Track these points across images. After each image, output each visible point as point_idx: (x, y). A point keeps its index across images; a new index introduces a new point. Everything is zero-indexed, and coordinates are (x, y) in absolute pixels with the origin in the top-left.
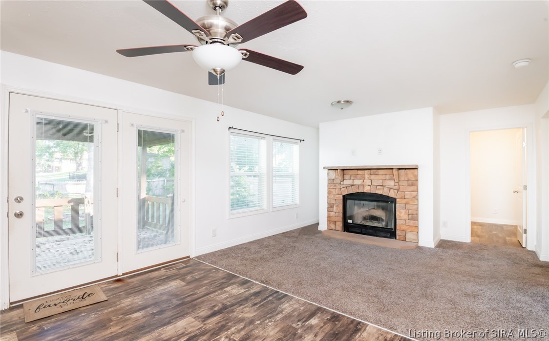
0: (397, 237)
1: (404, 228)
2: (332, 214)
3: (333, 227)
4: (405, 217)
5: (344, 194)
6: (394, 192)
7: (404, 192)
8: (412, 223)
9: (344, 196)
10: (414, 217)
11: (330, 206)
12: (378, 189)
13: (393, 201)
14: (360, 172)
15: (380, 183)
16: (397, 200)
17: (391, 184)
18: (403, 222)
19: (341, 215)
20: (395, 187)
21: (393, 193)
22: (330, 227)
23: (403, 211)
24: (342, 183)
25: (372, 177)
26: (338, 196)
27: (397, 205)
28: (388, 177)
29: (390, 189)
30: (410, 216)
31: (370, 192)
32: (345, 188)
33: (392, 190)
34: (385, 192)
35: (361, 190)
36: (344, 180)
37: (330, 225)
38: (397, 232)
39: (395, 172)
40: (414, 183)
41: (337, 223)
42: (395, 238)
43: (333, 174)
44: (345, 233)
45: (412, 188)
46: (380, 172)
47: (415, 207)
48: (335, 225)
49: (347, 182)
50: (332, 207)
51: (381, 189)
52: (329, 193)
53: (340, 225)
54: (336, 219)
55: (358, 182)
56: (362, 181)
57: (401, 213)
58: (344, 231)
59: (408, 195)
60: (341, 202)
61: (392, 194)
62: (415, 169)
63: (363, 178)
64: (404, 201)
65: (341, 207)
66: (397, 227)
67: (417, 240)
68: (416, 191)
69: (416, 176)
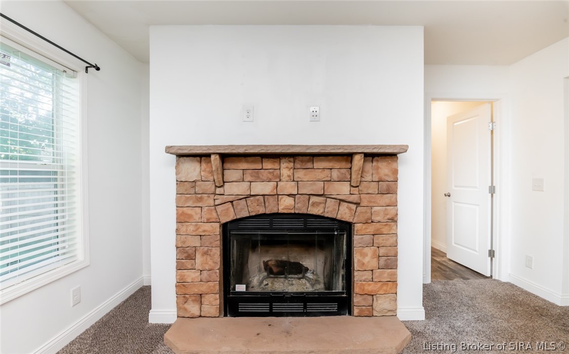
0: (356, 311)
1: (370, 288)
2: (191, 275)
3: (194, 309)
4: (374, 263)
5: (224, 220)
6: (350, 209)
7: (372, 207)
8: (386, 274)
9: (225, 227)
10: (390, 263)
11: (185, 256)
12: (314, 204)
13: (347, 227)
14: (268, 165)
15: (318, 188)
16: (357, 227)
17: (344, 189)
18: (368, 275)
19: (217, 275)
20: (352, 198)
21: (347, 211)
22: (185, 310)
23: (369, 251)
24: (218, 191)
25: (300, 174)
26: (207, 227)
27: (356, 238)
28: (335, 174)
29: (341, 200)
30: (382, 260)
31: (293, 211)
32: (230, 205)
33: (344, 206)
34: (328, 209)
35: (271, 209)
36: (224, 182)
37: (186, 306)
38: (356, 300)
39: (358, 160)
40: (389, 188)
41: (207, 299)
42: (350, 314)
43: (193, 170)
44: (229, 319)
45: (387, 198)
47: (392, 240)
48: (201, 303)
49: (234, 189)
50: (191, 257)
51: (320, 203)
52: (182, 220)
53: (213, 302)
54: (204, 288)
55: (260, 188)
56: (273, 184)
57: (364, 255)
58: (225, 315)
59: (379, 213)
60: (217, 242)
61: (344, 213)
62: (391, 156)
63: (276, 177)
64: (371, 228)
65: (217, 253)
66: (356, 289)
67: (395, 310)
68: (395, 205)
69: (396, 172)
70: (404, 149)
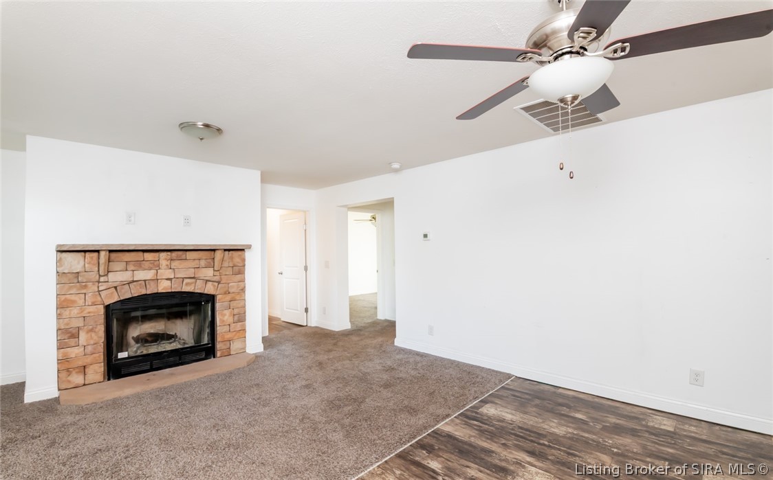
0: (218, 354)
1: (228, 336)
2: (74, 352)
3: (78, 379)
4: (230, 320)
5: (107, 304)
6: (214, 286)
7: (228, 284)
8: (238, 326)
9: (108, 308)
10: (241, 318)
11: (67, 336)
12: (187, 284)
13: (211, 299)
14: (148, 256)
15: (191, 273)
16: (218, 297)
17: (209, 273)
18: (226, 328)
19: (101, 348)
20: (215, 279)
21: (212, 287)
22: (69, 381)
23: (227, 312)
24: (102, 279)
25: (175, 264)
26: (92, 309)
27: (218, 305)
28: (203, 263)
29: (207, 281)
30: (236, 318)
31: (170, 291)
32: (114, 290)
33: (210, 284)
34: (198, 288)
35: (151, 290)
36: (108, 272)
37: (69, 378)
38: (219, 346)
39: (218, 255)
40: (240, 271)
41: (89, 371)
42: (214, 357)
43: (75, 263)
44: (112, 381)
45: (239, 277)
46: (190, 255)
47: (242, 304)
48: (85, 374)
49: (118, 277)
50: (74, 335)
51: (192, 283)
52: (62, 305)
53: (97, 370)
54: (89, 360)
55: (141, 275)
56: (153, 272)
57: (224, 315)
58: (109, 379)
59: (233, 287)
60: (102, 320)
61: (209, 289)
62: (241, 250)
63: (156, 266)
64: (228, 297)
65: (101, 330)
66: (219, 338)
67: (244, 348)
68: (243, 281)
69: (244, 260)
70: (249, 247)
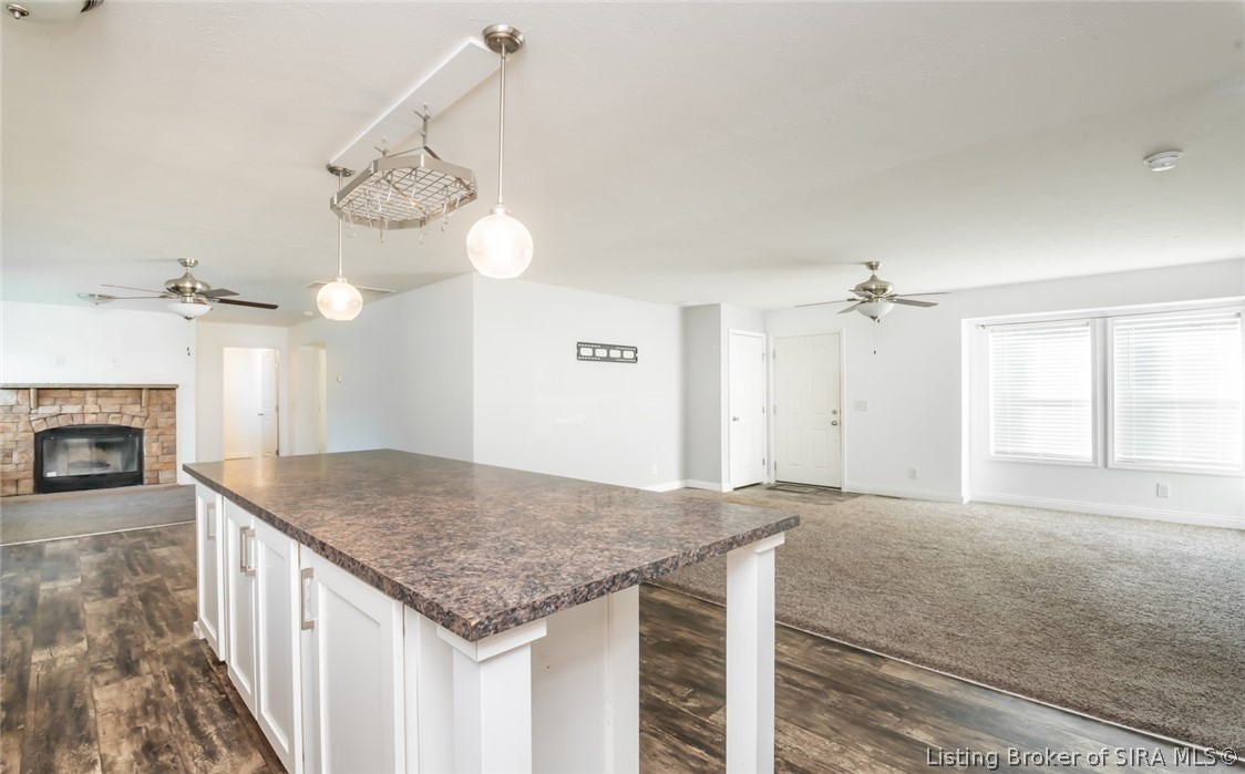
0: (146, 481)
1: (156, 467)
2: (8, 468)
3: (11, 489)
4: (157, 452)
5: (38, 431)
6: (141, 421)
7: (157, 419)
8: (168, 458)
9: (37, 435)
10: (170, 451)
11: (2, 455)
12: (113, 418)
13: (139, 432)
14: (74, 393)
15: (117, 409)
16: (146, 431)
17: (137, 409)
18: (155, 460)
19: (30, 467)
20: (142, 414)
21: (139, 422)
22: (3, 491)
23: (155, 445)
24: (33, 412)
25: (100, 401)
26: (23, 435)
27: (145, 438)
28: (129, 400)
29: (134, 416)
30: (165, 451)
31: (96, 424)
32: (42, 420)
33: (137, 419)
34: (125, 422)
35: (77, 422)
36: (38, 406)
37: (4, 488)
38: (145, 474)
39: (144, 393)
40: (171, 408)
41: (22, 482)
42: (141, 484)
43: (10, 398)
44: (41, 495)
45: (168, 414)
46: (115, 393)
47: (172, 438)
48: (18, 486)
49: (47, 410)
50: (9, 455)
51: (118, 418)
53: (27, 485)
54: (21, 475)
55: (68, 409)
56: (79, 407)
57: (150, 447)
58: (38, 493)
59: (163, 421)
60: (31, 445)
61: (136, 424)
62: (172, 389)
63: (83, 402)
64: (157, 432)
65: (30, 451)
66: (146, 468)
67: (176, 479)
68: (174, 417)
69: (174, 399)
70: (177, 386)
